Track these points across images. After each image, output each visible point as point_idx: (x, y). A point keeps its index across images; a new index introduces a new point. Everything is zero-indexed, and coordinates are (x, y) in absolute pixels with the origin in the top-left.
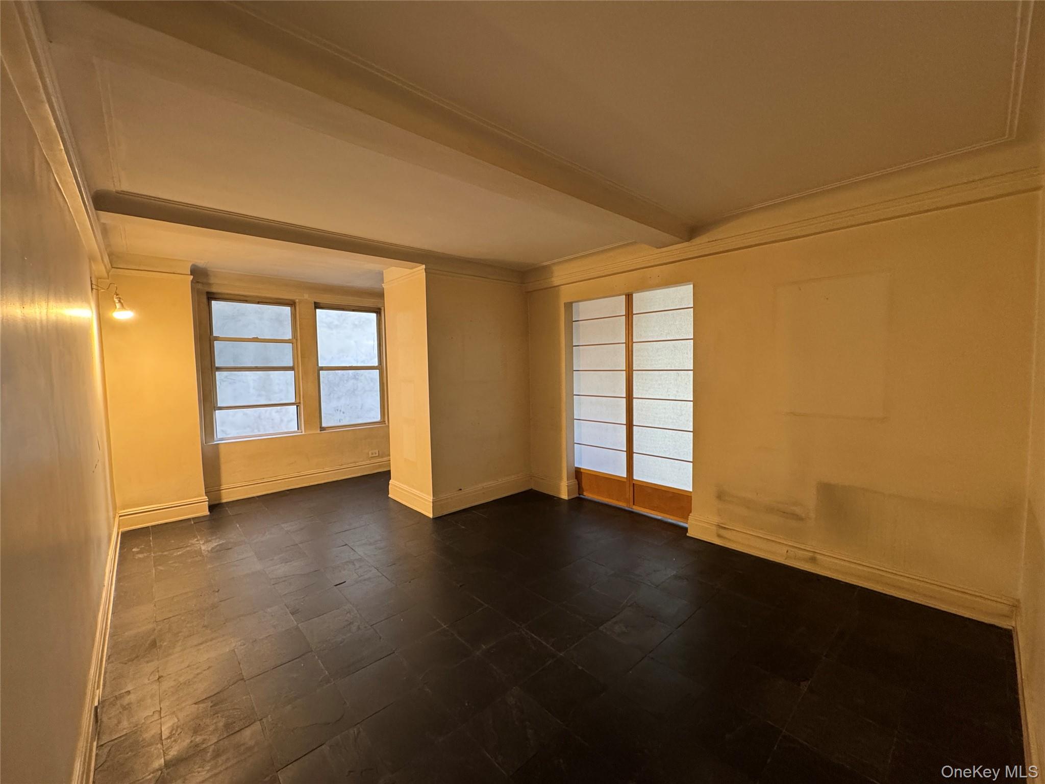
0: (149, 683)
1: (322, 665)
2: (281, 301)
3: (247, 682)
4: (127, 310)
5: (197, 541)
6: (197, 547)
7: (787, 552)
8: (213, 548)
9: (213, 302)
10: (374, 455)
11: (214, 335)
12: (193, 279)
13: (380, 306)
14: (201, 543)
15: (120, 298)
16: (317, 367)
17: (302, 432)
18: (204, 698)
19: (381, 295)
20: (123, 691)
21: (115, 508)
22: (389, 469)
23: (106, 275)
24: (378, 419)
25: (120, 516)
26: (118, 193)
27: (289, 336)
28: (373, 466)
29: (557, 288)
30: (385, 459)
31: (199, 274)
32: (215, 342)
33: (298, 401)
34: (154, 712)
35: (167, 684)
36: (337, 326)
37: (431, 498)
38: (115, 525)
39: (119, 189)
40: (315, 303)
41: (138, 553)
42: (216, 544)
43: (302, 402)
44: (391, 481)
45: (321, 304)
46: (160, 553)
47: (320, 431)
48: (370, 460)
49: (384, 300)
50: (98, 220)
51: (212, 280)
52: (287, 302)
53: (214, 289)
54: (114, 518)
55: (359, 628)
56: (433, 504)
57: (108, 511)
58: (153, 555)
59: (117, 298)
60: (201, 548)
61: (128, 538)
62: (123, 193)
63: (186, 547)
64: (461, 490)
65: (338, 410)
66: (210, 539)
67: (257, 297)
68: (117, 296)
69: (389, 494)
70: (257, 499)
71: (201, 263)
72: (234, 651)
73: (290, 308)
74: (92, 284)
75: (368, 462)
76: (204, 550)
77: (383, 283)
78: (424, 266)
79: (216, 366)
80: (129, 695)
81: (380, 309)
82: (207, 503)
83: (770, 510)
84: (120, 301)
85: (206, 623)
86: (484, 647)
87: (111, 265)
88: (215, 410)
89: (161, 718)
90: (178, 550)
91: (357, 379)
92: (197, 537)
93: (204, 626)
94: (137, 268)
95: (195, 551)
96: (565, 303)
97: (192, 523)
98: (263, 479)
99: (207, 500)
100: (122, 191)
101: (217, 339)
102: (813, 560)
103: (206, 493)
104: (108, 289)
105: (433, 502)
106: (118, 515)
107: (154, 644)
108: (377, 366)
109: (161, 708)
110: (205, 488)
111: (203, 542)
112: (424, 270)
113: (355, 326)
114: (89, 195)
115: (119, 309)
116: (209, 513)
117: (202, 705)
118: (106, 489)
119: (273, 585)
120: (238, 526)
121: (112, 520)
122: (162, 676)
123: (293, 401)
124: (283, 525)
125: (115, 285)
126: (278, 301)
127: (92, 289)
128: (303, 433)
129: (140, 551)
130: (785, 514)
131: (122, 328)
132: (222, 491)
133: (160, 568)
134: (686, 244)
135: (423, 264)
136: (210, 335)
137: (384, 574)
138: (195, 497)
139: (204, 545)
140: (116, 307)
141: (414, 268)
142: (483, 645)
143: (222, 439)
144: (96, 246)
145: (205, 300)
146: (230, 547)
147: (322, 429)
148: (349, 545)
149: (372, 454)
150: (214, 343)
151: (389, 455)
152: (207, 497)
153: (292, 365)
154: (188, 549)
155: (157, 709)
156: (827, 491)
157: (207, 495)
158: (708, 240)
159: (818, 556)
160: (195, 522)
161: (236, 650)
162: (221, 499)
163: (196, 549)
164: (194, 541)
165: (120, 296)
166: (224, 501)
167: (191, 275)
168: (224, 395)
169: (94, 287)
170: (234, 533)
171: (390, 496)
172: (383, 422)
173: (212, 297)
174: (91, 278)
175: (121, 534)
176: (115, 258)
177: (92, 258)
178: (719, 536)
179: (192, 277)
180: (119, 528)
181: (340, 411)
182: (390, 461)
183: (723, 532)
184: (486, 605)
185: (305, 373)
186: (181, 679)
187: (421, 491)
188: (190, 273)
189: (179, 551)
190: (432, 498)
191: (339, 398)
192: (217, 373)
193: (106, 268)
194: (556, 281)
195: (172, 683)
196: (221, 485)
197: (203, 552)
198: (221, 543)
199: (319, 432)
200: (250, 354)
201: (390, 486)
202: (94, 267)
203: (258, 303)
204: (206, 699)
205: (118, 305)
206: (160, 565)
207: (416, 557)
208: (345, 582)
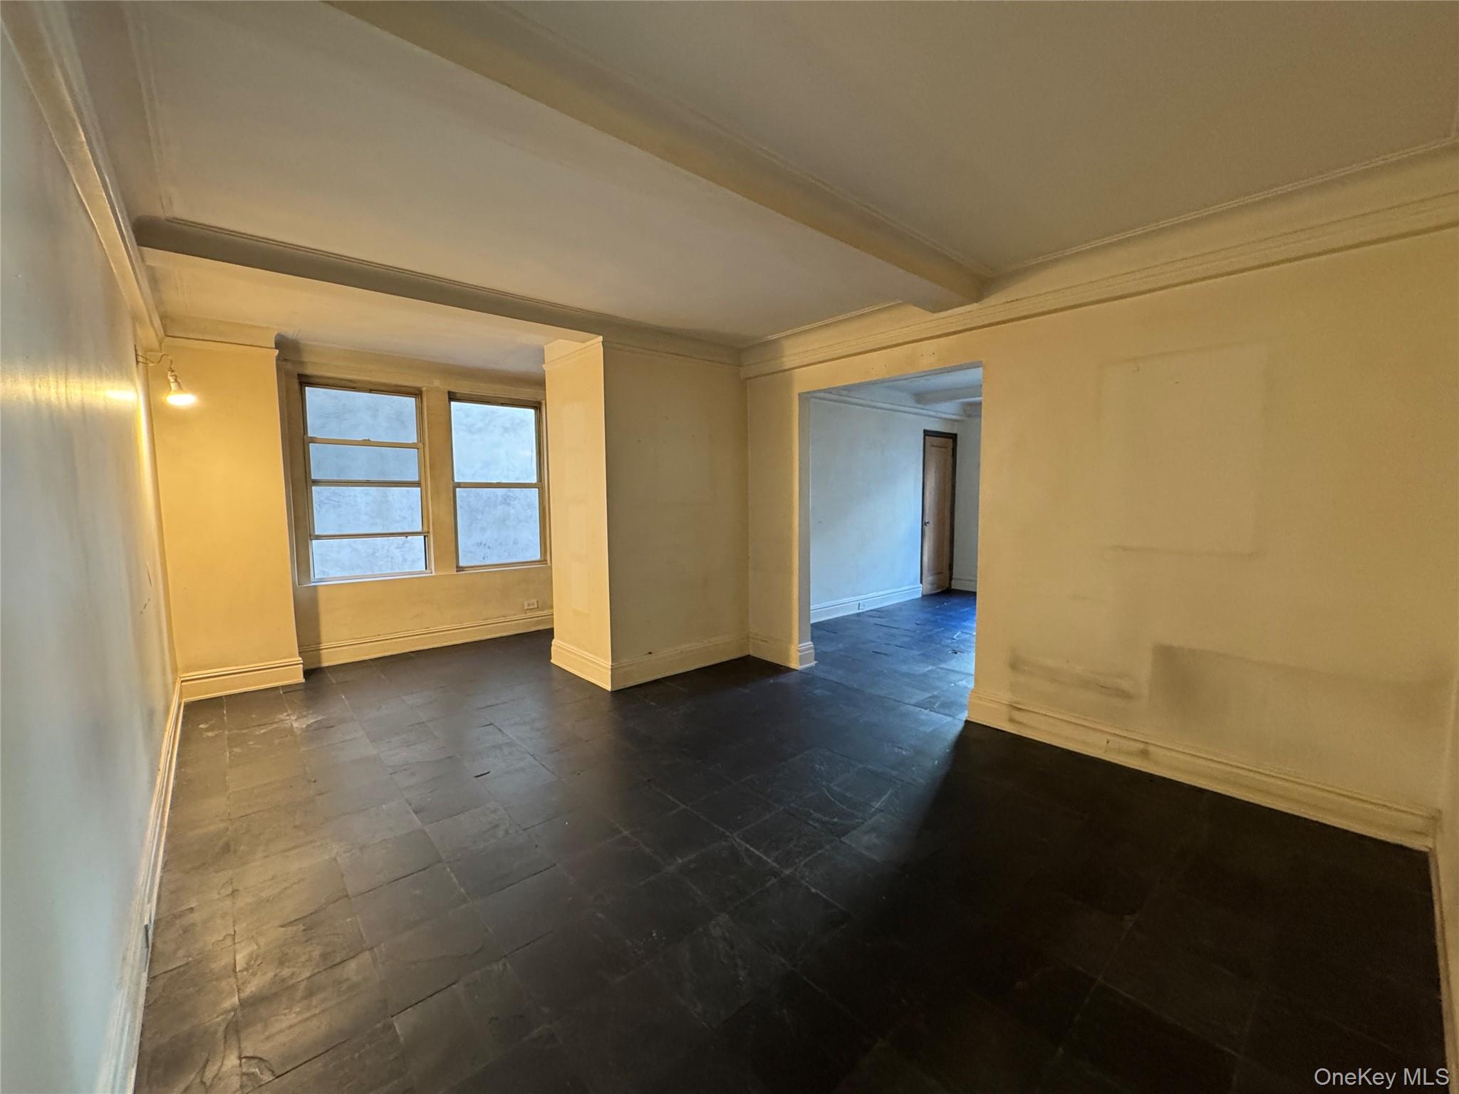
0: (219, 899)
1: (455, 879)
2: (403, 389)
3: (353, 899)
4: (186, 392)
5: (288, 715)
6: (287, 723)
7: (1108, 742)
8: (308, 726)
9: (307, 388)
10: (531, 607)
11: (309, 435)
12: (279, 355)
13: (539, 399)
14: (292, 718)
15: (176, 376)
16: (452, 482)
17: (431, 573)
18: (293, 919)
19: (540, 383)
20: (184, 908)
21: (175, 671)
22: (551, 627)
23: (156, 345)
24: (538, 557)
25: (182, 681)
26: (168, 221)
27: (413, 439)
28: (529, 622)
29: (787, 372)
30: (545, 612)
31: (287, 349)
32: (311, 444)
33: (426, 529)
34: (225, 937)
35: (245, 900)
36: (480, 430)
37: (608, 664)
38: (176, 692)
39: (169, 214)
40: (449, 393)
41: (206, 730)
42: (313, 721)
43: (431, 530)
44: (554, 640)
45: (458, 395)
46: (236, 731)
47: (457, 571)
48: (526, 613)
49: (545, 390)
50: (143, 260)
51: (307, 358)
52: (409, 390)
53: (310, 371)
54: (174, 683)
55: (507, 832)
56: (612, 672)
57: (164, 673)
58: (226, 732)
59: (172, 376)
60: (292, 725)
61: (194, 711)
62: (176, 221)
63: (272, 724)
64: (650, 653)
65: (481, 544)
66: (304, 713)
67: (371, 383)
68: (173, 374)
69: (551, 658)
70: (371, 663)
71: (290, 332)
72: (335, 859)
73: (414, 399)
74: (137, 355)
75: (523, 616)
76: (296, 728)
77: (544, 363)
78: (601, 338)
79: (313, 478)
80: (191, 912)
81: (540, 403)
82: (301, 666)
83: (1086, 684)
84: (176, 381)
85: (297, 823)
86: (680, 861)
87: (165, 332)
88: (311, 540)
89: (235, 944)
90: (262, 727)
91: (509, 504)
92: (286, 711)
93: (295, 827)
94: (201, 338)
95: (285, 729)
96: (799, 394)
97: (281, 692)
98: (379, 635)
99: (302, 662)
100: (174, 218)
101: (313, 440)
102: (1144, 754)
103: (299, 652)
104: (159, 362)
105: (611, 669)
106: (179, 680)
107: (226, 848)
108: (535, 484)
109: (235, 932)
110: (299, 646)
111: (295, 718)
112: (601, 344)
113: (506, 430)
114: (128, 224)
115: (175, 391)
116: (304, 681)
117: (290, 929)
118: (161, 641)
119: (391, 774)
120: (343, 697)
121: (171, 687)
122: (238, 890)
123: (420, 529)
124: (404, 697)
125: (170, 358)
126: (398, 389)
127: (137, 362)
128: (434, 574)
129: (208, 728)
130: (1104, 689)
131: (178, 419)
132: (322, 652)
133: (237, 750)
134: (975, 306)
135: (599, 334)
136: (304, 434)
137: (544, 763)
138: (285, 658)
139: (296, 722)
140: (171, 388)
141: (588, 341)
142: (678, 858)
143: (321, 580)
144: (141, 302)
145: (297, 386)
146: (332, 725)
147: (459, 569)
148: (496, 724)
149: (529, 605)
150: (309, 446)
151: (552, 607)
152: (301, 659)
153: (417, 480)
154: (275, 726)
155: (229, 933)
156: (1167, 656)
157: (300, 656)
158: (1005, 300)
159: (1151, 749)
160: (286, 691)
161: (338, 858)
162: (320, 663)
163: (286, 726)
164: (283, 716)
165: (176, 373)
166: (325, 664)
167: (276, 348)
168: (323, 520)
169: (140, 359)
170: (339, 706)
171: (552, 661)
172: (543, 561)
173: (306, 381)
174: (135, 346)
175: (185, 706)
176: (169, 322)
177: (136, 318)
178: (1012, 720)
179: (277, 351)
180: (181, 697)
181: (485, 545)
182: (553, 615)
183: (1018, 716)
184: (684, 806)
185: (436, 492)
186: (264, 895)
187: (595, 654)
188: (274, 346)
189: (262, 729)
190: (610, 663)
191: (483, 530)
192: (314, 488)
193: (157, 335)
194: (788, 362)
195: (250, 899)
196: (320, 643)
197: (296, 730)
198: (318, 719)
199: (456, 573)
200: (361, 463)
201: (552, 648)
202: (139, 331)
203: (371, 391)
204: (295, 921)
205: (173, 386)
206: (235, 747)
207: (587, 741)
208: (488, 773)
